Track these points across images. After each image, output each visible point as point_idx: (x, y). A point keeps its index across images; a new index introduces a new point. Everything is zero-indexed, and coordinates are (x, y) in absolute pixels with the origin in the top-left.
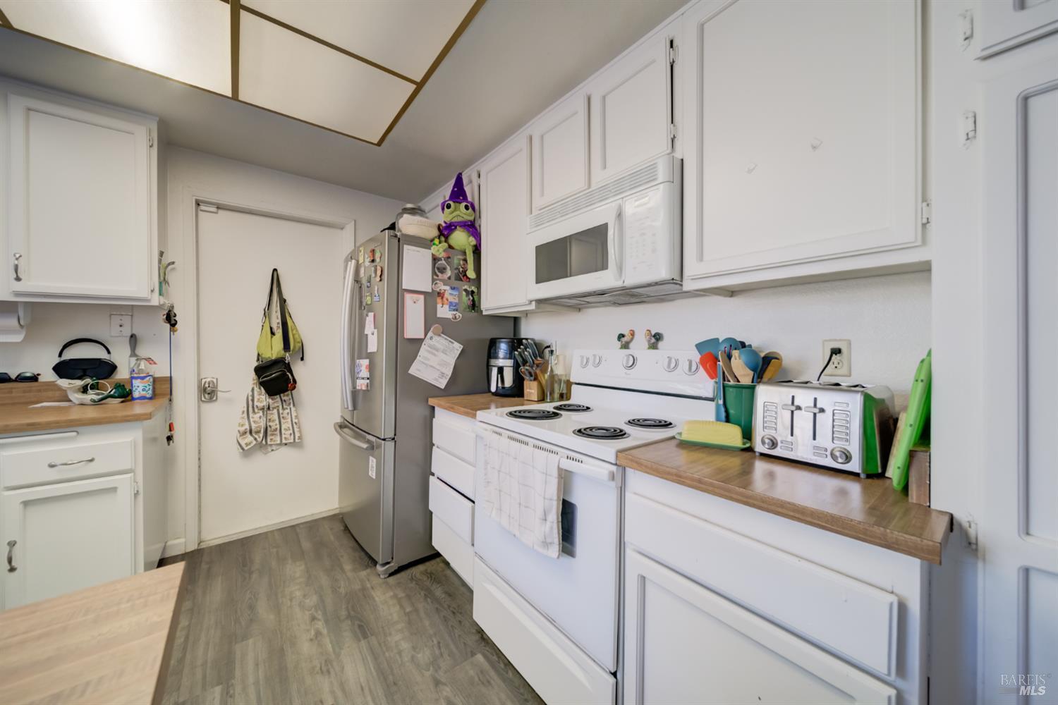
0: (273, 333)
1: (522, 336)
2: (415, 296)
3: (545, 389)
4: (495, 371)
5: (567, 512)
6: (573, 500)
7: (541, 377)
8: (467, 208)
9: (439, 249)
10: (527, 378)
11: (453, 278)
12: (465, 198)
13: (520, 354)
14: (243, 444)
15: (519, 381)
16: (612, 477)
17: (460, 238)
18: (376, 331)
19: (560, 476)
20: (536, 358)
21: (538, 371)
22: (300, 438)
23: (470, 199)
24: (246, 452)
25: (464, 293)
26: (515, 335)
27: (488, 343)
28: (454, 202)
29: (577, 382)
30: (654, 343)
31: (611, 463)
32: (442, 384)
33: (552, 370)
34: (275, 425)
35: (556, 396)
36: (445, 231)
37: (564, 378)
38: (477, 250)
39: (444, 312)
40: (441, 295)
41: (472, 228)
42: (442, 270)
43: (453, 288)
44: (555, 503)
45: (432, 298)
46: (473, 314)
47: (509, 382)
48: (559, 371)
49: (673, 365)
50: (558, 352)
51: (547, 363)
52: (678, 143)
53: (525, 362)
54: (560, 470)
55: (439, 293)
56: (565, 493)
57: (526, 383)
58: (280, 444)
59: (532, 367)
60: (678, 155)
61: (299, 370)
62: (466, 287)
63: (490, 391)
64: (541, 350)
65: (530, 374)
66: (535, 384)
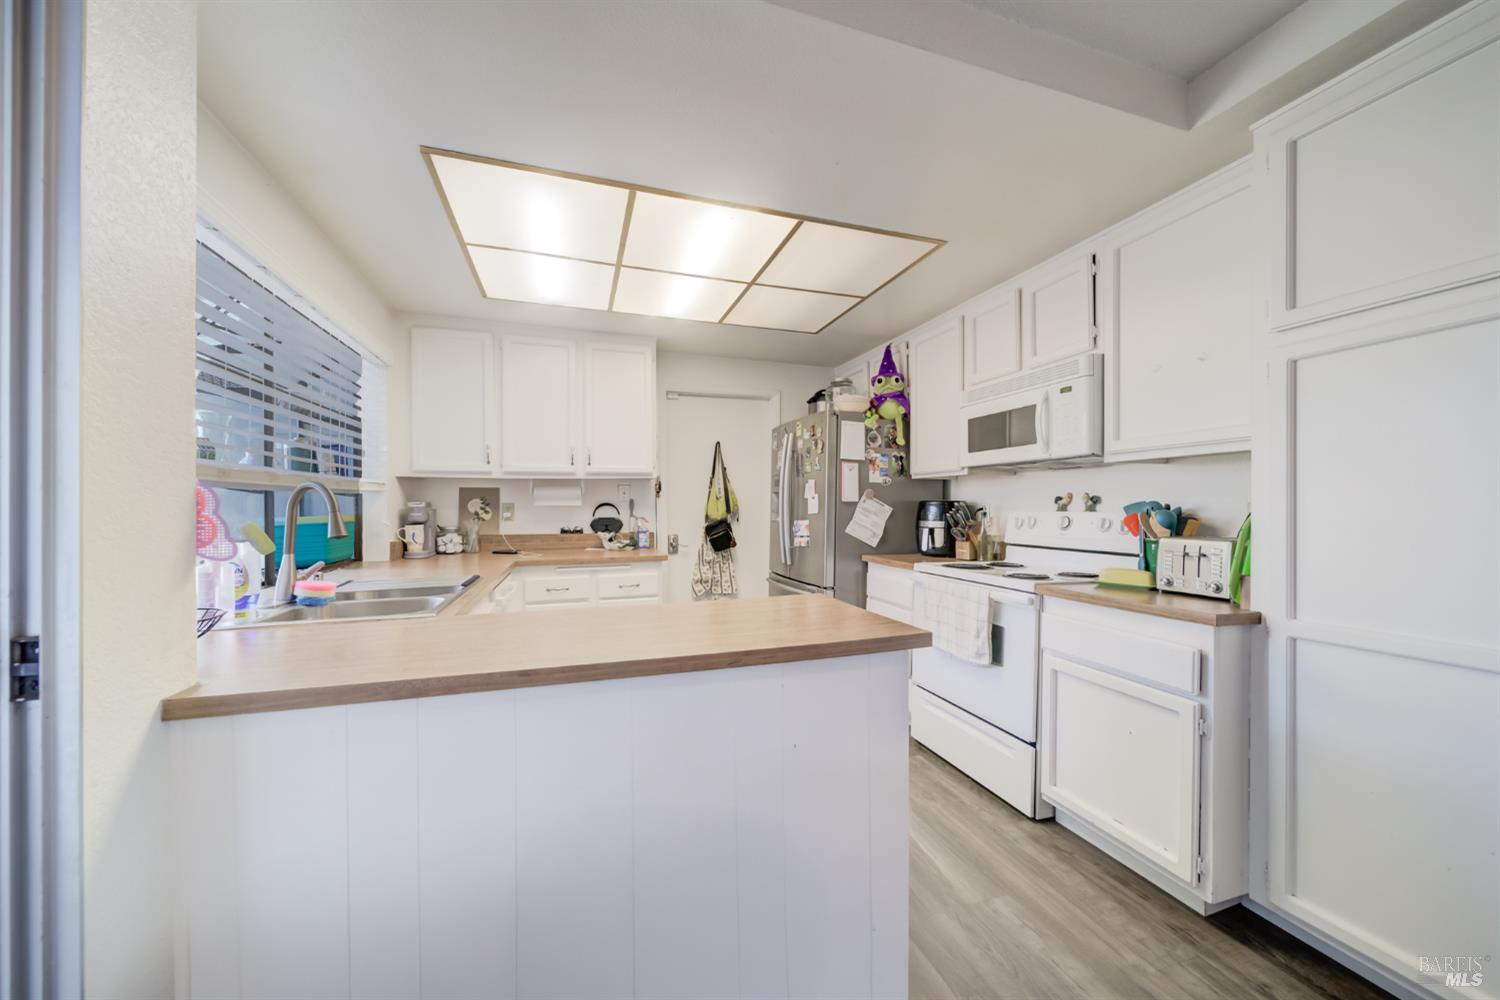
0: (717, 497)
1: (952, 499)
2: (851, 465)
3: (978, 549)
4: (925, 533)
5: (997, 634)
6: (1001, 624)
7: (973, 538)
8: (897, 380)
9: (872, 421)
10: (958, 538)
11: (883, 446)
12: (895, 372)
13: (952, 516)
14: (696, 589)
15: (950, 541)
16: (1032, 602)
17: (890, 409)
18: (816, 496)
19: (990, 605)
20: (968, 519)
21: (970, 532)
22: (736, 590)
23: (898, 371)
24: (698, 598)
25: (894, 459)
26: (944, 497)
27: (917, 505)
28: (885, 376)
29: (1012, 542)
30: (1091, 506)
31: (1031, 593)
32: (874, 543)
33: (985, 532)
34: (717, 576)
35: (989, 556)
36: (876, 403)
37: (997, 540)
38: (906, 417)
39: (875, 477)
40: (872, 462)
41: (901, 397)
42: (874, 439)
43: (883, 455)
44: (986, 624)
45: (865, 465)
46: (902, 478)
47: (939, 542)
48: (992, 532)
49: (1105, 525)
50: (991, 513)
51: (980, 524)
52: (1099, 341)
53: (957, 524)
54: (990, 600)
56: (994, 620)
57: (958, 544)
58: (721, 594)
59: (964, 528)
60: (1098, 351)
61: (738, 530)
62: (896, 453)
63: (919, 550)
64: (973, 512)
65: (963, 535)
66: (967, 545)
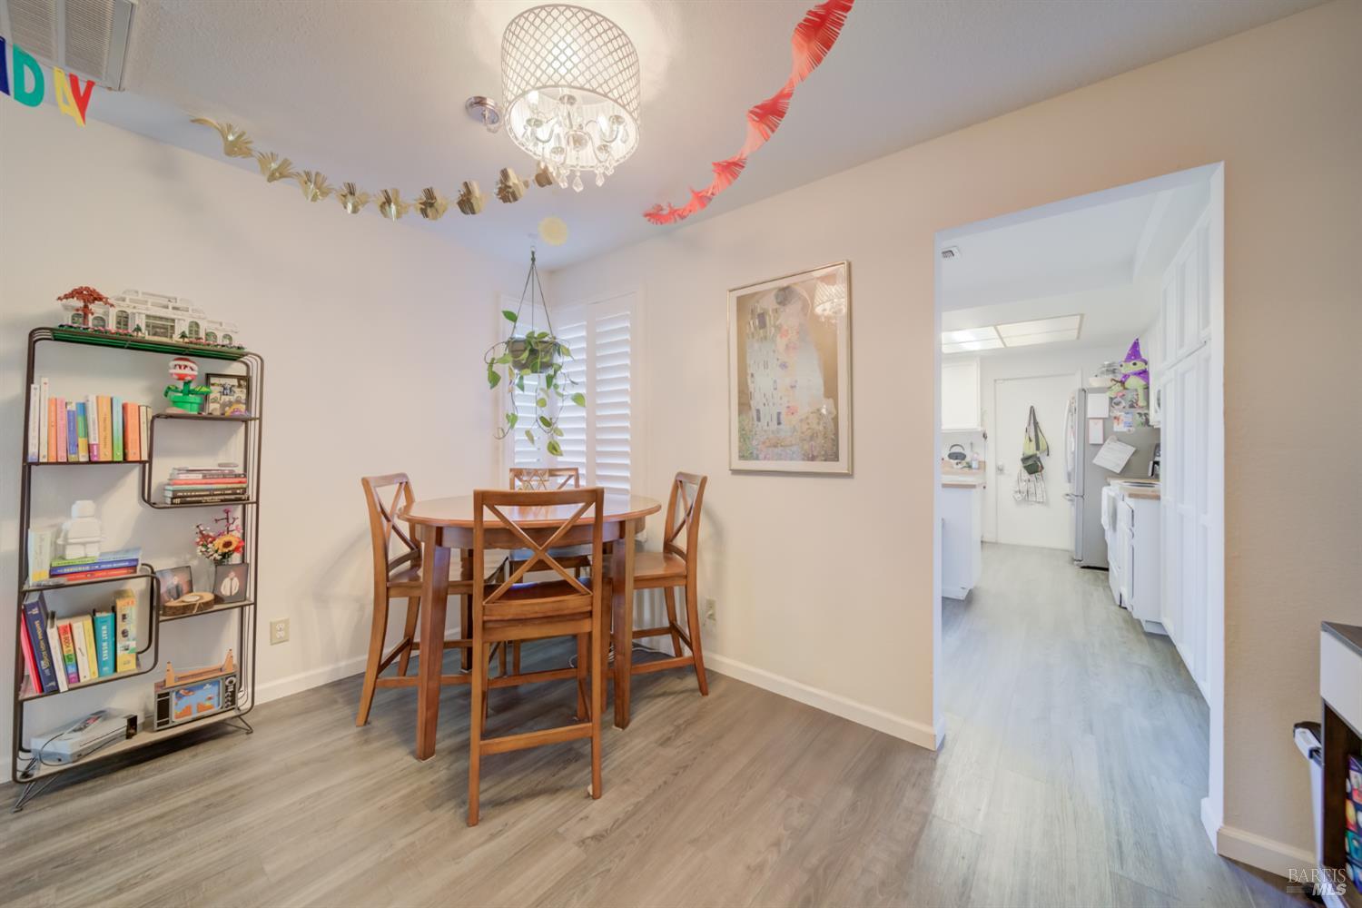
0: (1030, 441)
2: (1096, 421)
8: (1140, 362)
9: (1115, 392)
11: (1126, 407)
12: (1139, 357)
14: (1016, 498)
17: (1133, 382)
22: (1046, 500)
23: (1143, 357)
24: (1018, 503)
25: (1136, 415)
32: (1118, 470)
34: (1033, 490)
36: (1122, 379)
38: (1146, 387)
39: (1119, 427)
42: (1118, 404)
43: (1127, 414)
45: (1109, 421)
46: (1144, 428)
55: (1115, 418)
58: (1036, 502)
61: (1045, 461)
62: (1137, 411)
